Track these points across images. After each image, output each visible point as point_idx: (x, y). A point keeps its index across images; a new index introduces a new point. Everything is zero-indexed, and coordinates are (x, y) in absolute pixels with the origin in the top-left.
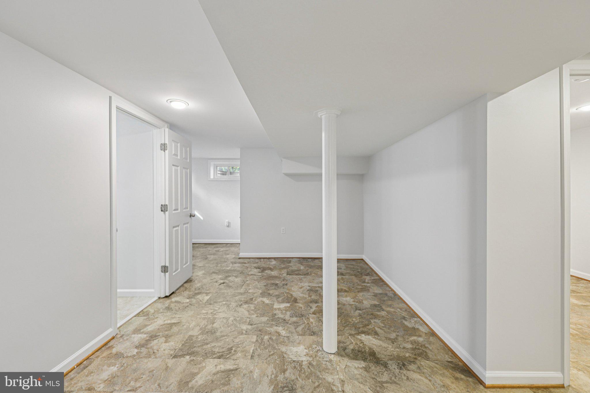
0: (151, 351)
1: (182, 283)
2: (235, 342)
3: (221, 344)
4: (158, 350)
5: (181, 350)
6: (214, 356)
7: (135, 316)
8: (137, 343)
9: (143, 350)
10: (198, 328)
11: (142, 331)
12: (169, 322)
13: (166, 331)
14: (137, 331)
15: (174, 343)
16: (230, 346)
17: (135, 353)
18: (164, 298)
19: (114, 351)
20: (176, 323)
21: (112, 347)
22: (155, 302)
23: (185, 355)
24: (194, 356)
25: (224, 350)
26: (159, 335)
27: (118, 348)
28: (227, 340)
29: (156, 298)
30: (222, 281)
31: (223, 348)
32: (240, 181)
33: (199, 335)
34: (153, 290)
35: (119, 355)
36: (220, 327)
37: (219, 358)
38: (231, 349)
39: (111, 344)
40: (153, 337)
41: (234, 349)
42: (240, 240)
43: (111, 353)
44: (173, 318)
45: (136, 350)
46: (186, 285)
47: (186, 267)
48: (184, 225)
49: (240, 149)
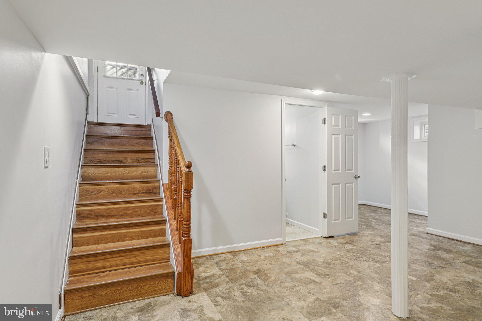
0: (291, 256)
1: (344, 233)
2: (335, 274)
3: (326, 270)
4: (294, 257)
5: (304, 262)
6: (315, 273)
7: (300, 240)
8: (288, 251)
9: (289, 254)
10: (324, 258)
11: (296, 247)
12: (313, 249)
13: (307, 252)
14: (294, 246)
15: (304, 258)
16: (329, 274)
17: (284, 253)
18: (324, 237)
19: (278, 249)
20: (315, 251)
21: (279, 247)
22: (317, 238)
23: (303, 265)
24: (306, 267)
25: (324, 273)
26: (301, 252)
27: (281, 248)
28: (332, 271)
29: (320, 236)
30: (378, 243)
31: (324, 272)
32: (427, 142)
33: (319, 261)
34: (319, 230)
35: (278, 251)
36: (336, 264)
37: (317, 274)
38: (328, 275)
39: (279, 246)
40: (298, 251)
41: (330, 276)
42: (427, 213)
43: (276, 249)
44: (317, 248)
45: (286, 253)
46: (347, 236)
47: (348, 221)
48: (346, 185)
49: (427, 105)
